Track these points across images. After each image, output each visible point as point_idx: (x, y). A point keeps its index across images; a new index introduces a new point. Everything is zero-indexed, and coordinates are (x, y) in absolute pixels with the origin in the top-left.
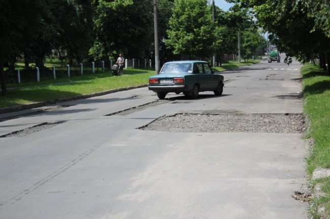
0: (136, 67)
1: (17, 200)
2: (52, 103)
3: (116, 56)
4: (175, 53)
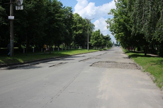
0: (82, 48)
1: (58, 96)
2: (62, 57)
3: (77, 46)
4: (92, 45)
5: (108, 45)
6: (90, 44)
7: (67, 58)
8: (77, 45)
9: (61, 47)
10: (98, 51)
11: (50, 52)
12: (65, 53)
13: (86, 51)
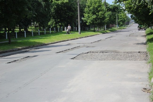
1: (16, 92)
2: (31, 47)
3: (61, 26)
4: (87, 24)
5: (120, 21)
6: (85, 21)
7: (39, 49)
8: (60, 24)
9: (31, 29)
10: (99, 33)
11: (10, 40)
12: (37, 41)
13: (77, 34)
